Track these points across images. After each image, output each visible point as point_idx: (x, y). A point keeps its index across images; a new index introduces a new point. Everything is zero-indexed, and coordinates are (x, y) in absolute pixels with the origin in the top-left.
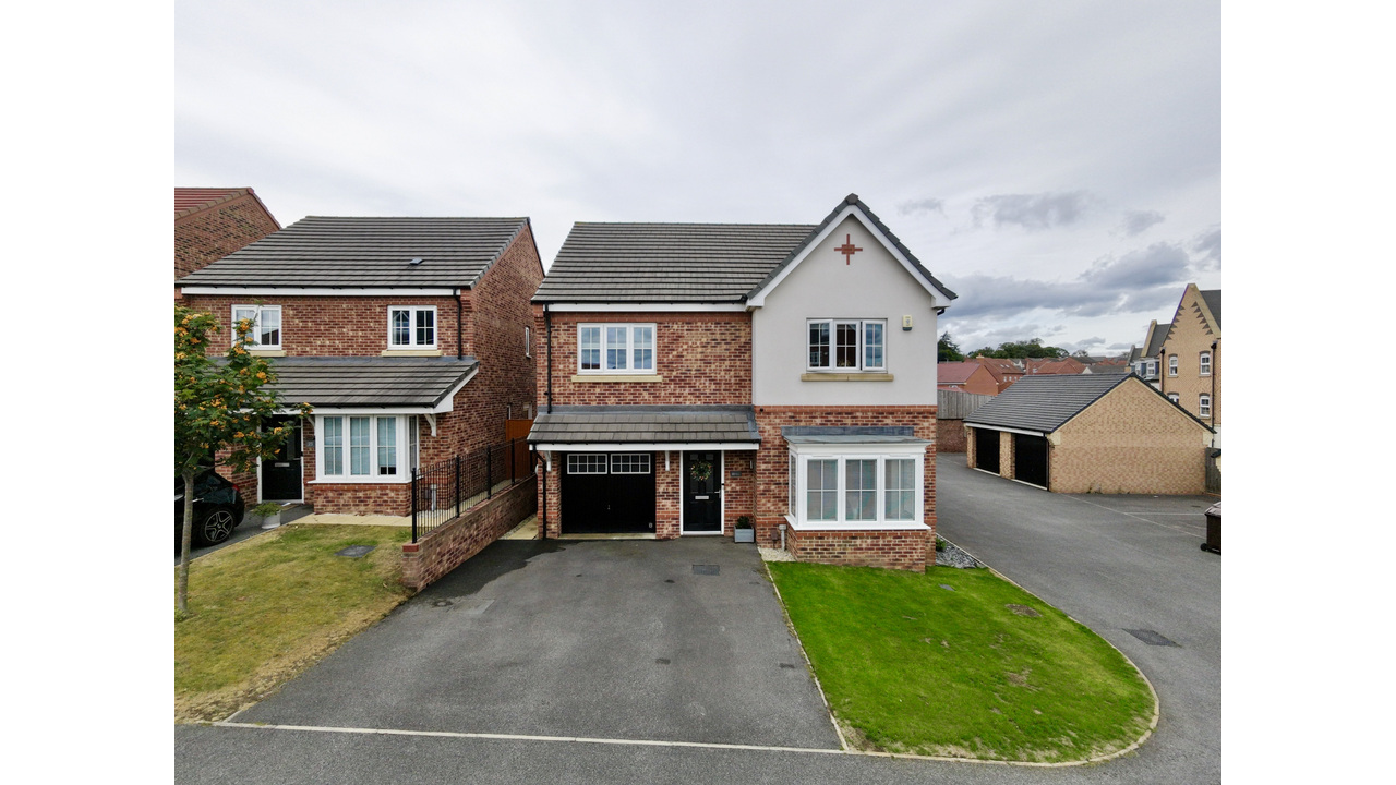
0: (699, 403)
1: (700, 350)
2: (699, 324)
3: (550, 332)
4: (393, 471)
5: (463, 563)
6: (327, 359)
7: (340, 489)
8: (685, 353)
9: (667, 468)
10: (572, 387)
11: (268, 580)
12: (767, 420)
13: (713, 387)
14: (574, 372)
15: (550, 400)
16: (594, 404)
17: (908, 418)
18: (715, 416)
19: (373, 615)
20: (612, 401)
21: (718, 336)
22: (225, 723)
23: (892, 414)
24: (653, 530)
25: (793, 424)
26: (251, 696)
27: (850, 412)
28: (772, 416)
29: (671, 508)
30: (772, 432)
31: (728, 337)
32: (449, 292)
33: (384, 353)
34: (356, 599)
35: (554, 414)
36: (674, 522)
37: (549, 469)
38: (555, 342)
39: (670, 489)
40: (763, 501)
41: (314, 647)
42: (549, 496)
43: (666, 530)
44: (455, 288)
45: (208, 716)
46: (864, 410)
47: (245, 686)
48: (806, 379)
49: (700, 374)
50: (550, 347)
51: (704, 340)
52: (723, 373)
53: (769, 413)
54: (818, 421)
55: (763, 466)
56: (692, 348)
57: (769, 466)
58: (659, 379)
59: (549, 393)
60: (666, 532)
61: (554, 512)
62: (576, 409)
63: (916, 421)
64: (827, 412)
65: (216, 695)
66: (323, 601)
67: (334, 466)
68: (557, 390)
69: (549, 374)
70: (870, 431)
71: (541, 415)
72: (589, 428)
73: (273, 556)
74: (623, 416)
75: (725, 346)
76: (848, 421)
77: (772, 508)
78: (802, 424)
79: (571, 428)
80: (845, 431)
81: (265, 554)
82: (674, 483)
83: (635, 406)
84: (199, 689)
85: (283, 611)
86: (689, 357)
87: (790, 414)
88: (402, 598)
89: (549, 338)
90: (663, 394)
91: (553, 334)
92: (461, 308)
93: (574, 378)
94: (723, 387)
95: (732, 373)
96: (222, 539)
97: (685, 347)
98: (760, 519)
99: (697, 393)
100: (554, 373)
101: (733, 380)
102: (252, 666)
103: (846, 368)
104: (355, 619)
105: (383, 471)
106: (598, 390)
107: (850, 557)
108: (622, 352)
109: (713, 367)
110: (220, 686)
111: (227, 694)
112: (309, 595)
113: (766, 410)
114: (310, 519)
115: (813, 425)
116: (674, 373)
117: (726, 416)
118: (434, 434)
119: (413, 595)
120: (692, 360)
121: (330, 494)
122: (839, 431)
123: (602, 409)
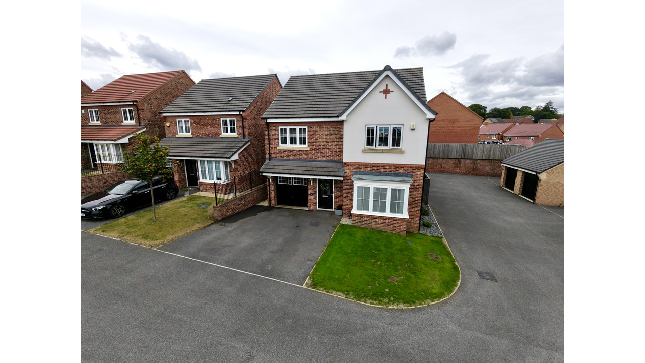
0: (324, 159)
1: (324, 137)
2: (324, 126)
3: (269, 130)
4: (220, 179)
5: (238, 212)
6: (204, 138)
7: (207, 184)
8: (318, 139)
9: (312, 184)
10: (277, 151)
11: (178, 213)
12: (347, 168)
13: (330, 153)
14: (278, 145)
15: (270, 156)
16: (285, 158)
17: (410, 170)
18: (329, 165)
19: (201, 226)
20: (291, 157)
21: (332, 131)
22: (155, 249)
23: (403, 168)
24: (307, 207)
25: (358, 170)
26: (163, 243)
27: (384, 166)
28: (350, 166)
29: (314, 199)
30: (349, 173)
31: (336, 132)
32: (238, 113)
33: (221, 136)
34: (199, 221)
35: (271, 161)
36: (315, 205)
37: (270, 181)
38: (271, 134)
39: (313, 192)
40: (345, 200)
41: (182, 233)
42: (271, 191)
43: (312, 207)
44: (240, 111)
45: (151, 247)
46: (390, 165)
47: (162, 241)
48: (364, 151)
49: (325, 147)
50: (269, 136)
51: (326, 133)
52: (334, 147)
53: (348, 165)
54: (369, 169)
55: (346, 187)
56: (321, 136)
57: (348, 187)
58: (308, 149)
59: (269, 153)
60: (312, 208)
61: (273, 197)
62: (279, 160)
63: (414, 171)
64: (373, 166)
65: (155, 242)
66: (190, 220)
67: (204, 177)
68: (272, 152)
69: (269, 146)
70: (392, 175)
71: (267, 161)
72: (281, 168)
73: (182, 205)
74: (295, 163)
75: (334, 136)
76: (383, 170)
77: (349, 203)
78: (362, 170)
79: (276, 167)
80: (380, 174)
81: (181, 204)
82: (315, 190)
83: (299, 160)
84: (152, 240)
85: (179, 222)
86: (320, 140)
87: (357, 166)
88: (213, 222)
89: (268, 132)
90: (310, 155)
91: (270, 131)
92: (243, 119)
93: (278, 148)
94: (334, 153)
95: (337, 147)
96: (172, 199)
97: (319, 136)
98: (344, 207)
99: (323, 155)
100: (271, 146)
101: (338, 150)
102: (166, 236)
103: (383, 147)
104: (197, 226)
105: (218, 179)
106: (286, 153)
107: (374, 226)
108: (295, 138)
109: (330, 144)
110: (157, 240)
111: (157, 242)
112: (186, 218)
113: (347, 164)
114: (197, 194)
115: (367, 171)
116: (314, 147)
117: (334, 165)
118: (233, 167)
119: (216, 221)
120: (322, 141)
121: (204, 186)
122: (378, 174)
123: (288, 160)
